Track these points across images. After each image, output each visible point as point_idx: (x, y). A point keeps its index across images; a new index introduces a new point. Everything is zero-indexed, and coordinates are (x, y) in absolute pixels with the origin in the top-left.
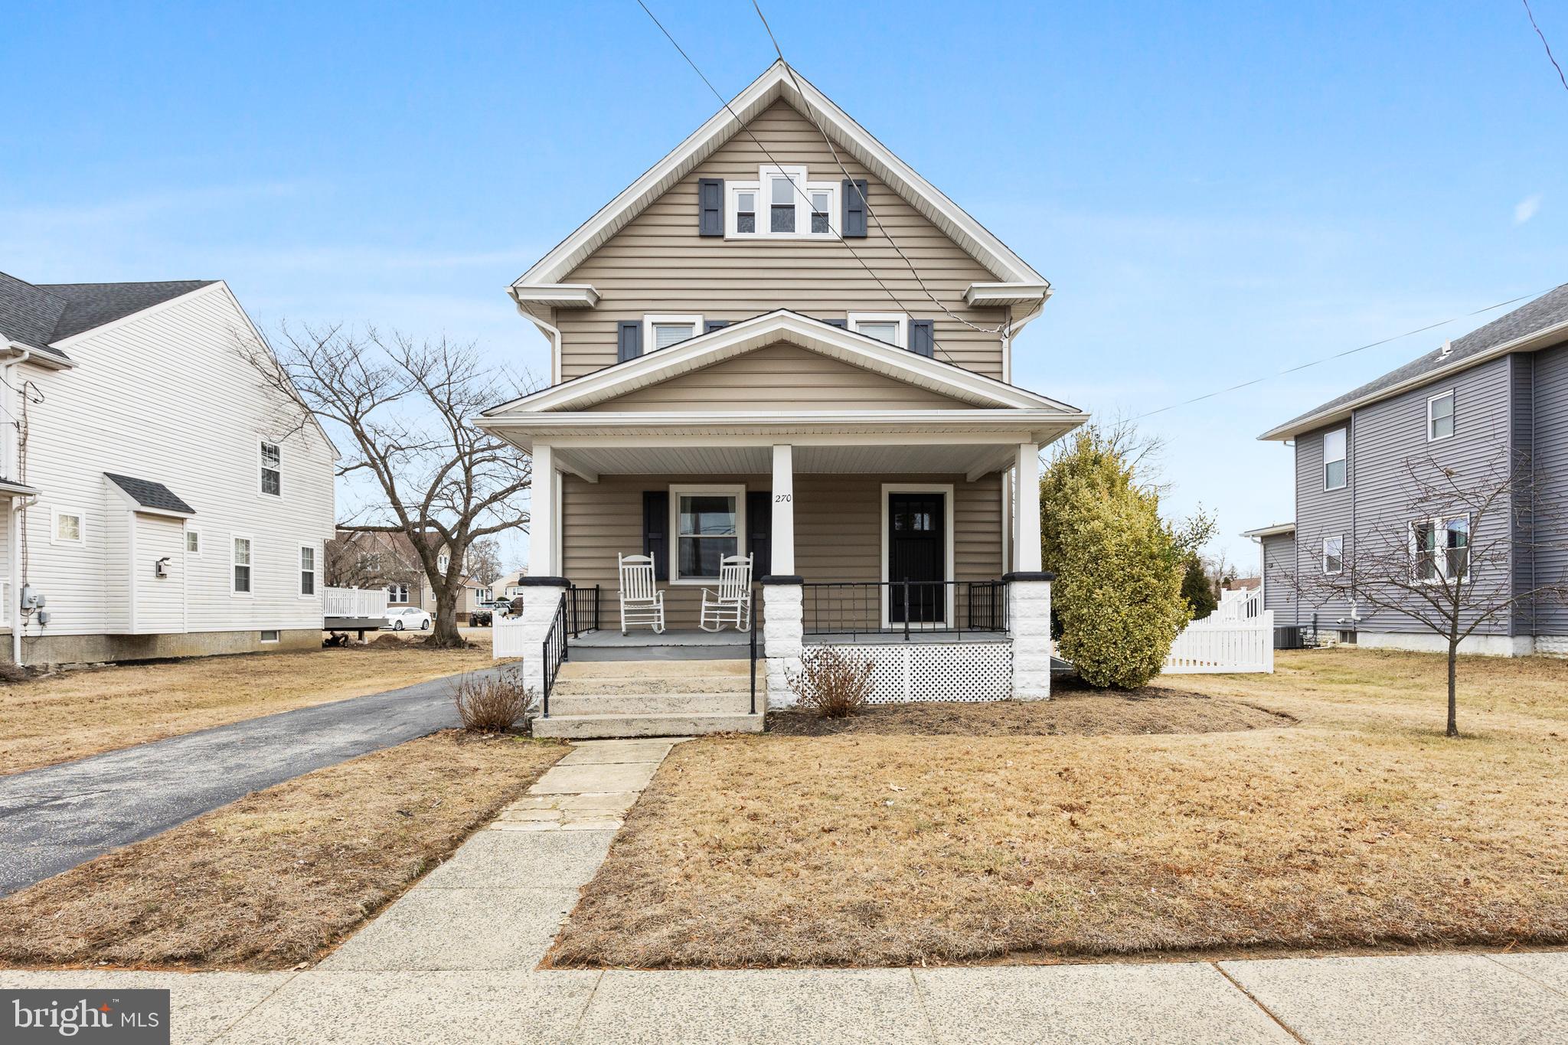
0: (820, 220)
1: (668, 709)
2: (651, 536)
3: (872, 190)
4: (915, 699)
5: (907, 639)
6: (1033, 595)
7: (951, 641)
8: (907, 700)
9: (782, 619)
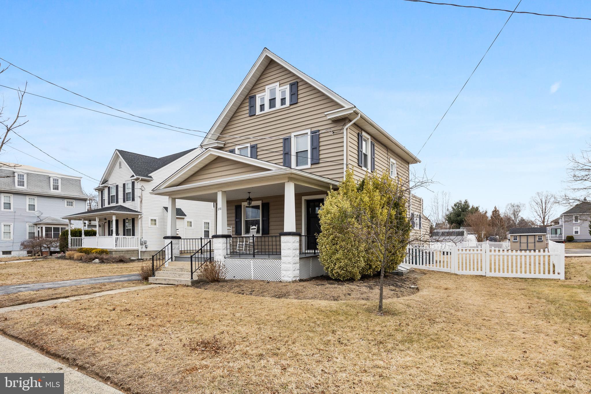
0: (283, 101)
1: (178, 277)
2: (237, 220)
3: (300, 84)
4: (255, 278)
5: (254, 257)
6: (286, 241)
7: (264, 258)
8: (253, 279)
9: (218, 249)
